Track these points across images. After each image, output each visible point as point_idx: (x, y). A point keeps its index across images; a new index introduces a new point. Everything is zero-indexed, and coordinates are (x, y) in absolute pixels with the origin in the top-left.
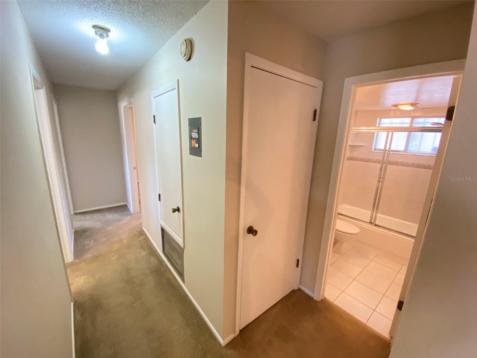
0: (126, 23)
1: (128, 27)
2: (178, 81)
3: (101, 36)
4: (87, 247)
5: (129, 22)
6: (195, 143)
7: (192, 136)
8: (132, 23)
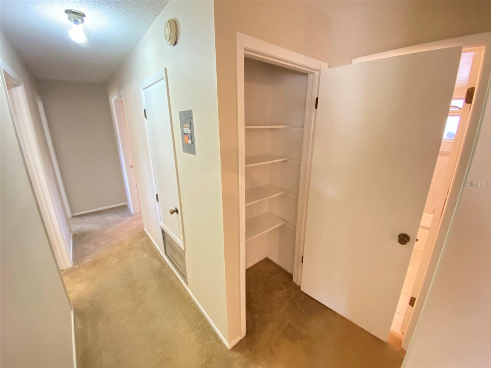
0: (101, 5)
1: (105, 10)
2: (166, 69)
3: (76, 21)
4: (86, 252)
5: (104, 3)
6: (187, 139)
7: (184, 131)
8: (107, 4)
